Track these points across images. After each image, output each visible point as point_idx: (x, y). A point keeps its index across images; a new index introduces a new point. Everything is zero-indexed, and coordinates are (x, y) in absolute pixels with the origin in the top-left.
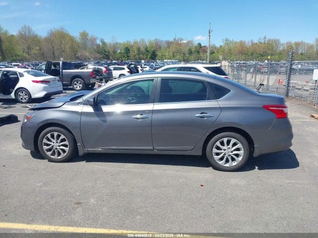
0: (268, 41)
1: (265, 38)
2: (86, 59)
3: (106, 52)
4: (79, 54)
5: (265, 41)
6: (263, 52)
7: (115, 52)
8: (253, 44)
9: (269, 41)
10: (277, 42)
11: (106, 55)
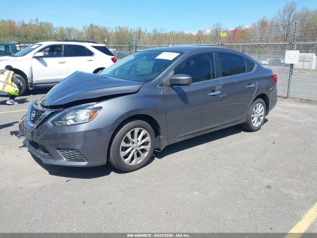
0: (40, 24)
1: (37, 20)
5: (37, 24)
6: (38, 35)
8: (24, 25)
9: (42, 23)
10: (49, 25)
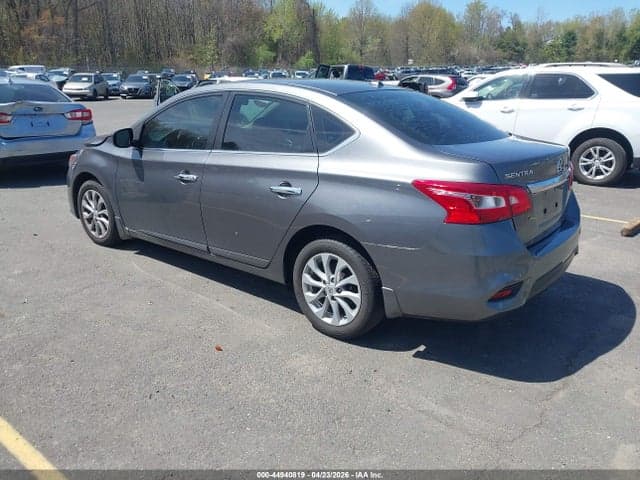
2: (469, 60)
3: (517, 44)
4: (455, 52)
7: (539, 45)
11: (518, 52)
